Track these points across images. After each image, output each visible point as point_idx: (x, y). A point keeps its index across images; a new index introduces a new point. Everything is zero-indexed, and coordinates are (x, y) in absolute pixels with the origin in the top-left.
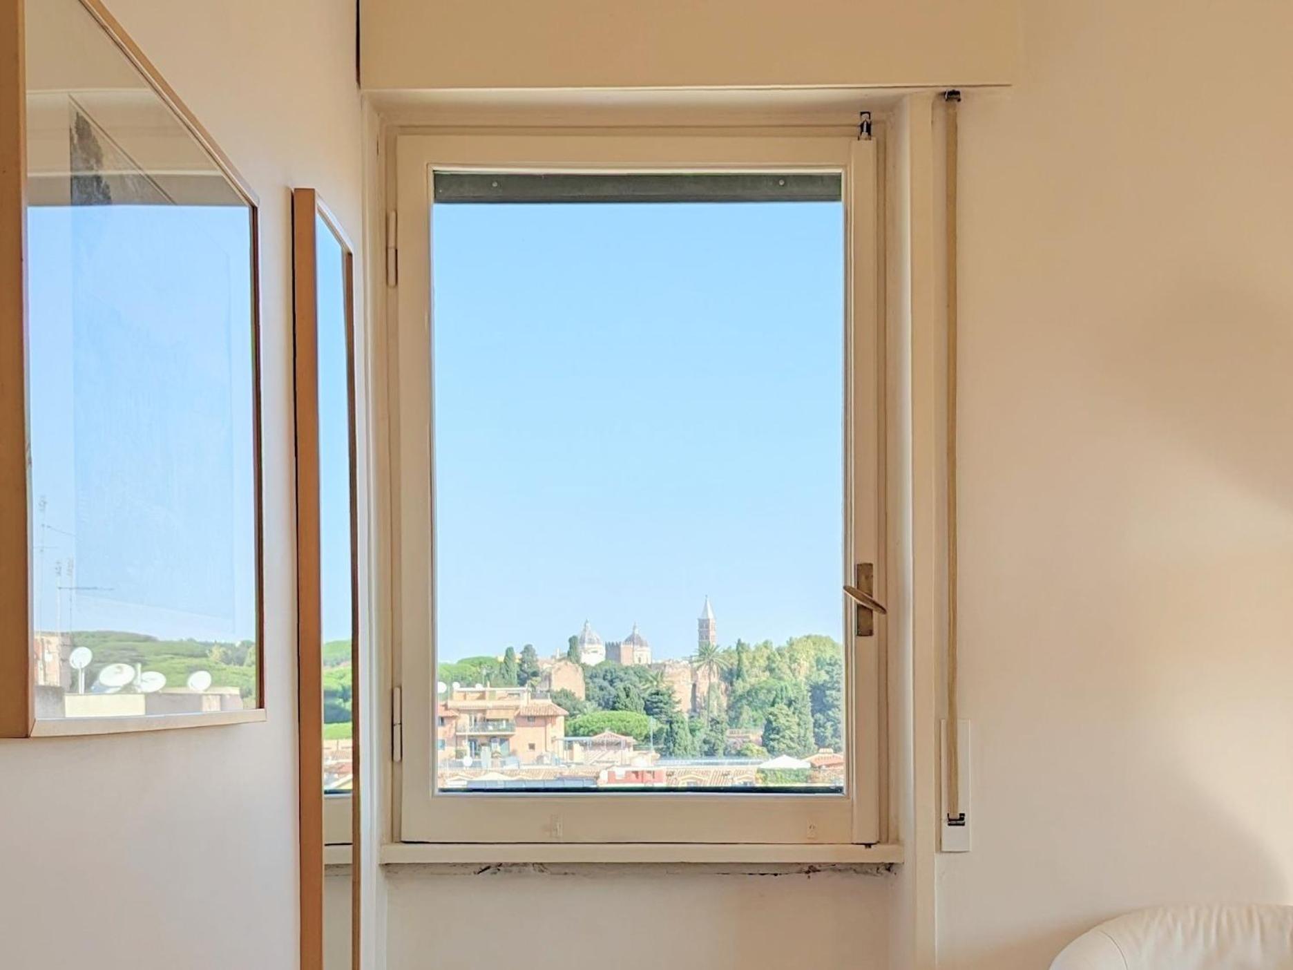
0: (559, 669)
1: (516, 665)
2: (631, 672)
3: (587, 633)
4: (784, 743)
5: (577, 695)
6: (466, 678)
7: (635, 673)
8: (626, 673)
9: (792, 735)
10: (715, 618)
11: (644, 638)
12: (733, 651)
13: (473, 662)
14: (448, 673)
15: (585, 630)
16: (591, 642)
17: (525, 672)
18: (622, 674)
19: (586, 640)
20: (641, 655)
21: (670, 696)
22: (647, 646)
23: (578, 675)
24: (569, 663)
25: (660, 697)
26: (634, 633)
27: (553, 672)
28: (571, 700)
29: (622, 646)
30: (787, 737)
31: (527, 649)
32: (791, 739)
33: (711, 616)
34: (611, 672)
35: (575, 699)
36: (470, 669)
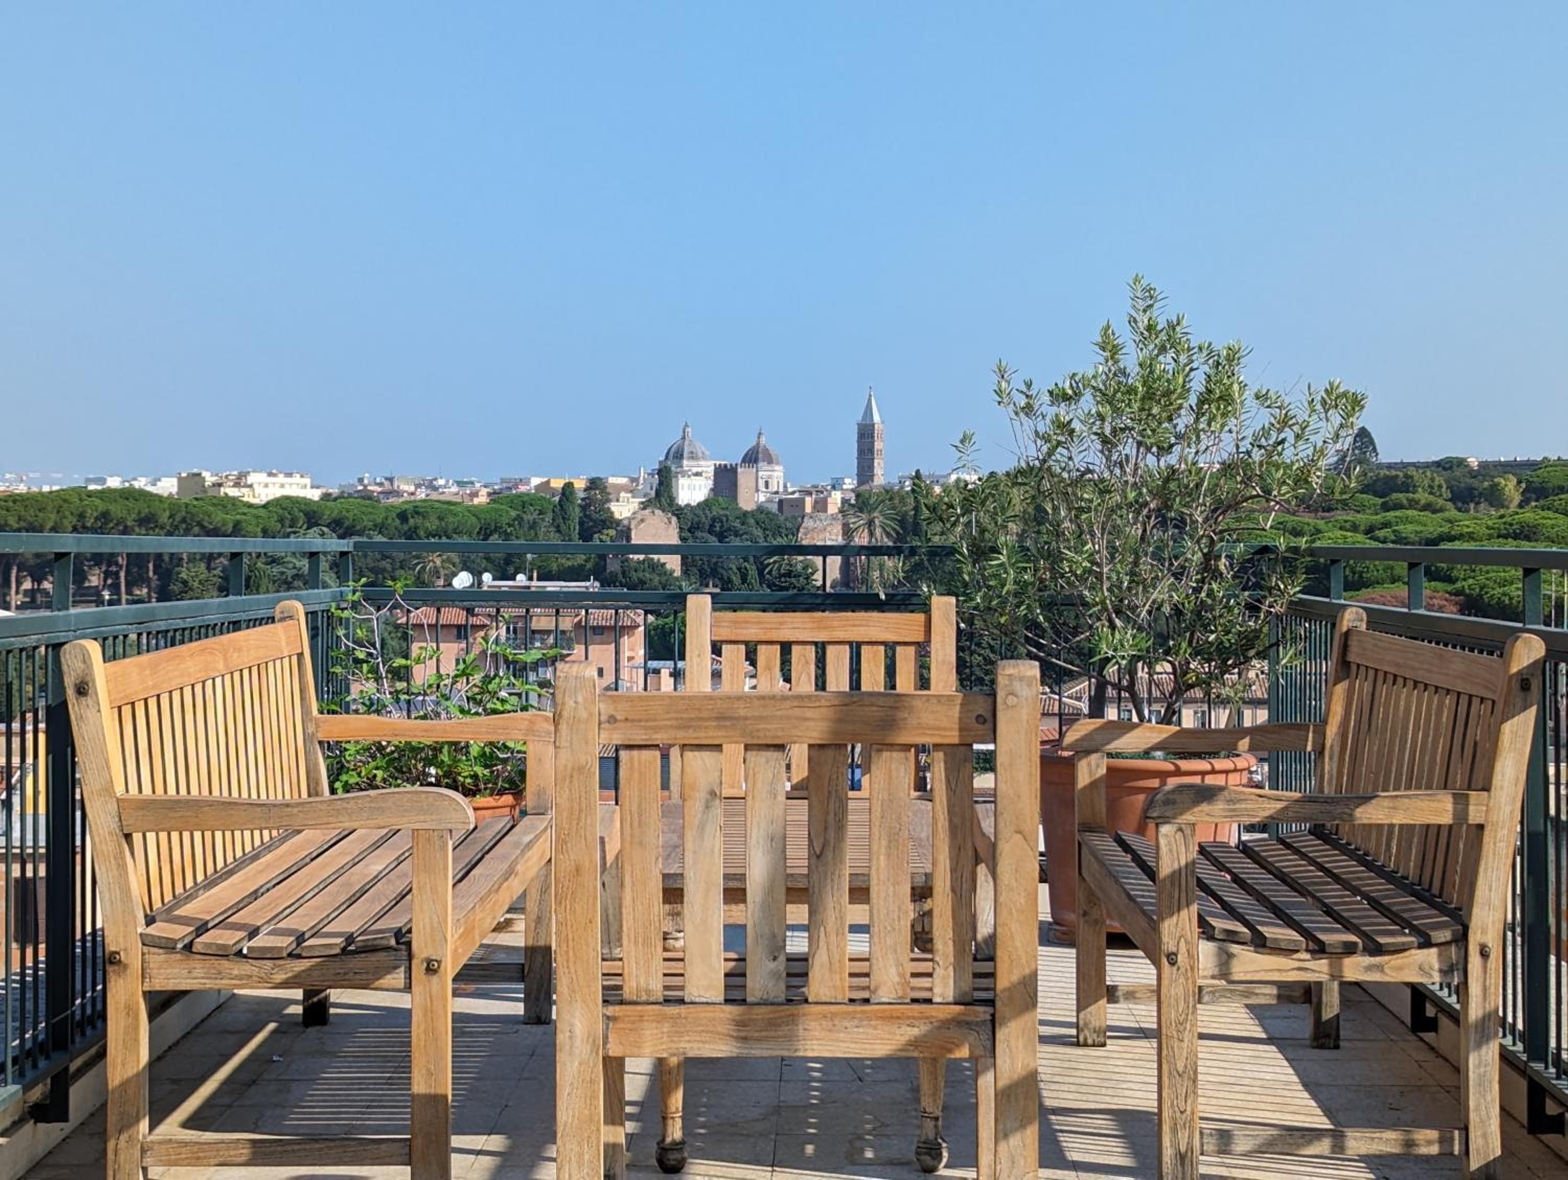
0: (642, 520)
1: (577, 510)
2: (752, 521)
3: (686, 443)
4: (979, 655)
5: (668, 566)
6: (501, 527)
7: (757, 523)
8: (743, 524)
9: (992, 643)
10: (883, 422)
11: (773, 450)
12: (907, 493)
13: (512, 501)
14: (474, 519)
15: (684, 438)
16: (693, 457)
17: (591, 520)
18: (737, 524)
19: (685, 455)
20: (770, 477)
21: (807, 578)
22: (778, 464)
23: (671, 529)
24: (658, 512)
25: (793, 580)
26: (758, 444)
27: (632, 526)
28: (660, 575)
29: (739, 470)
30: (984, 645)
31: (595, 484)
32: (991, 648)
33: (877, 418)
34: (722, 522)
35: (665, 573)
36: (507, 512)
